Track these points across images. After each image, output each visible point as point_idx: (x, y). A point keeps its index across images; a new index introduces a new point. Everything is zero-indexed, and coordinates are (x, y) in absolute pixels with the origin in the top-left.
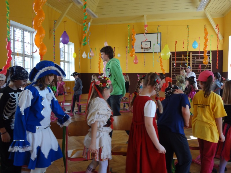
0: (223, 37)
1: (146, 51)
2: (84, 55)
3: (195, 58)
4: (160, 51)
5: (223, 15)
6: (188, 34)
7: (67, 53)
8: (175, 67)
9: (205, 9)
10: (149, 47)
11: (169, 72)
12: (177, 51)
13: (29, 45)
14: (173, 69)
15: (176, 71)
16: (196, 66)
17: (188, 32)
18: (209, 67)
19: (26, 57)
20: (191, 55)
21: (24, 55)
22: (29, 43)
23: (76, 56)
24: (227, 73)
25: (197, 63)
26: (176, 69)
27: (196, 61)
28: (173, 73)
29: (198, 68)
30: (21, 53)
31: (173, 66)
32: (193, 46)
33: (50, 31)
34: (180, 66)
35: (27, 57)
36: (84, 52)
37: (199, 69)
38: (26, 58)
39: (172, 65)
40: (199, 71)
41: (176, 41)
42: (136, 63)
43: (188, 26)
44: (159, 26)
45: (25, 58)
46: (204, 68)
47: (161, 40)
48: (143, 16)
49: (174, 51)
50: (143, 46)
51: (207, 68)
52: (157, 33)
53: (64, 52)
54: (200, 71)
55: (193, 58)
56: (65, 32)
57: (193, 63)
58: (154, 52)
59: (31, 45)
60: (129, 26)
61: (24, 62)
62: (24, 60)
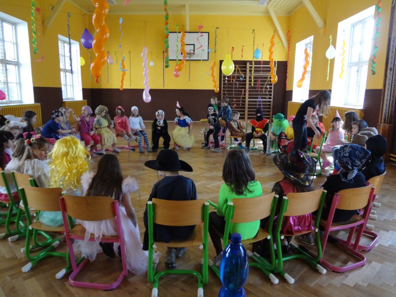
4: (207, 59)
5: (290, 12)
6: (254, 41)
8: (226, 81)
9: (268, 3)
10: (192, 53)
13: (12, 44)
14: (225, 84)
15: (228, 87)
17: (254, 38)
20: (248, 65)
21: (5, 62)
22: (12, 42)
23: (84, 63)
24: (291, 92)
25: (255, 78)
26: (229, 84)
28: (224, 91)
29: (256, 84)
31: (224, 81)
33: (43, 23)
34: (233, 81)
35: (10, 64)
37: (257, 86)
38: (9, 66)
39: (222, 79)
40: (258, 89)
41: (233, 48)
42: (177, 76)
43: (254, 30)
44: (217, 28)
45: (7, 65)
46: (263, 85)
47: (208, 43)
48: (184, 6)
51: (267, 85)
53: (65, 56)
54: (258, 87)
55: (250, 71)
56: (86, 30)
57: (250, 78)
59: (15, 45)
60: (177, 26)
61: (6, 72)
62: (6, 70)
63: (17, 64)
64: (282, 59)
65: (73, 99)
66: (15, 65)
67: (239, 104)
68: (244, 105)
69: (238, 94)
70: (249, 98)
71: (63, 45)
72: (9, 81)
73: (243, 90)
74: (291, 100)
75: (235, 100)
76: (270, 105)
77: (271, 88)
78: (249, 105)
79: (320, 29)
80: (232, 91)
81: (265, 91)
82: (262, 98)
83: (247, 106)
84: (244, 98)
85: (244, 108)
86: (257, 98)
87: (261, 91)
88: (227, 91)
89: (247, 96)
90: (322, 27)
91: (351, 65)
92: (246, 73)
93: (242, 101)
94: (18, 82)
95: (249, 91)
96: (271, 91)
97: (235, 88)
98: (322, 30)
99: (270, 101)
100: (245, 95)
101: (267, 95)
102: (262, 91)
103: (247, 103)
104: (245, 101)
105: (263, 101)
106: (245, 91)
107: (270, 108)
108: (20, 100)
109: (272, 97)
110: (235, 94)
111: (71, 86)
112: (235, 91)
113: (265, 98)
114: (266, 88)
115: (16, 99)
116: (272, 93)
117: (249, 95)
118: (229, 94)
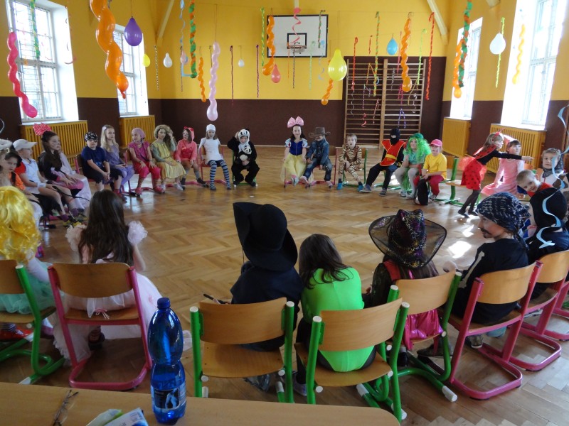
0: (449, 30)
1: (297, 52)
2: (167, 62)
3: (394, 72)
4: (324, 55)
7: (129, 55)
8: (353, 88)
10: (303, 46)
11: (341, 99)
12: (357, 55)
13: (48, 39)
14: (350, 92)
15: (355, 97)
16: (395, 87)
17: (378, 25)
18: (418, 90)
19: (42, 66)
20: (386, 63)
21: (38, 64)
22: (48, 35)
23: (149, 62)
24: (449, 103)
25: (395, 82)
26: (356, 92)
27: (394, 77)
28: (349, 102)
29: (397, 92)
30: (32, 58)
31: (350, 87)
32: (389, 49)
34: (362, 87)
35: (45, 66)
36: (167, 55)
37: (399, 95)
38: (43, 70)
39: (347, 84)
40: (400, 98)
41: (356, 38)
42: (276, 81)
43: (378, 13)
45: (42, 68)
47: (327, 30)
49: (352, 55)
50: (291, 44)
52: (318, 15)
54: (400, 97)
55: (389, 72)
56: (132, 20)
57: (389, 82)
58: (313, 57)
59: (52, 40)
60: (262, 9)
61: (40, 78)
62: (40, 74)
63: (55, 66)
64: (437, 53)
65: (136, 114)
66: (53, 68)
67: (371, 122)
68: (379, 122)
69: (370, 107)
70: (386, 112)
71: (120, 38)
72: (44, 90)
73: (378, 100)
74: (449, 115)
75: (365, 115)
76: (417, 122)
77: (419, 97)
78: (386, 122)
79: (491, 7)
80: (361, 102)
81: (411, 102)
82: (406, 112)
83: (382, 124)
84: (380, 112)
85: (379, 127)
86: (398, 112)
87: (404, 102)
88: (354, 102)
89: (383, 110)
90: (494, 5)
91: (534, 62)
92: (382, 76)
93: (376, 117)
94: (57, 91)
95: (387, 102)
96: (419, 103)
97: (366, 97)
98: (493, 9)
99: (418, 118)
100: (380, 107)
101: (413, 107)
102: (406, 102)
103: (383, 119)
104: (379, 117)
105: (407, 117)
106: (380, 102)
107: (417, 127)
108: (60, 115)
109: (421, 110)
110: (366, 107)
111: (132, 95)
112: (366, 102)
113: (411, 113)
114: (412, 97)
115: (55, 115)
116: (421, 105)
117: (387, 107)
118: (356, 107)
